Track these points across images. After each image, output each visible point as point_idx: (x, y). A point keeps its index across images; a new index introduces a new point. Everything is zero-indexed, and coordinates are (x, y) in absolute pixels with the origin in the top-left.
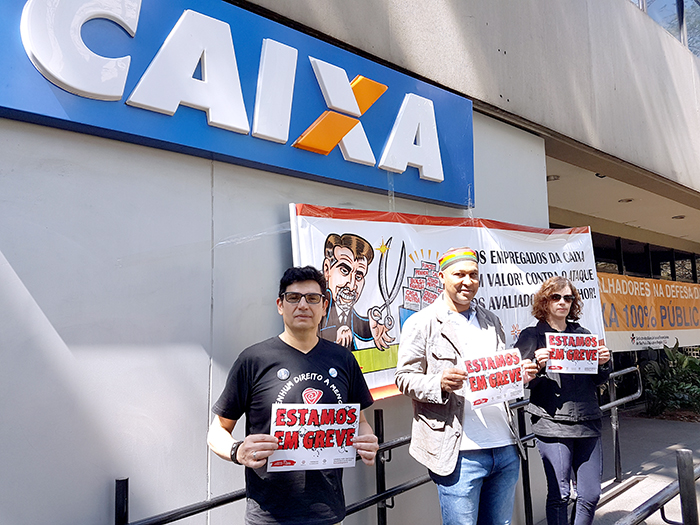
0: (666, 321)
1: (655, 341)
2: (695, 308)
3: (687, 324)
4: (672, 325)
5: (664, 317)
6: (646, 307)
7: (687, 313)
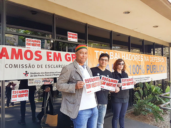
0: (149, 71)
1: (143, 79)
2: (161, 66)
3: (158, 72)
4: (151, 72)
5: (148, 70)
6: (140, 66)
7: (158, 68)
